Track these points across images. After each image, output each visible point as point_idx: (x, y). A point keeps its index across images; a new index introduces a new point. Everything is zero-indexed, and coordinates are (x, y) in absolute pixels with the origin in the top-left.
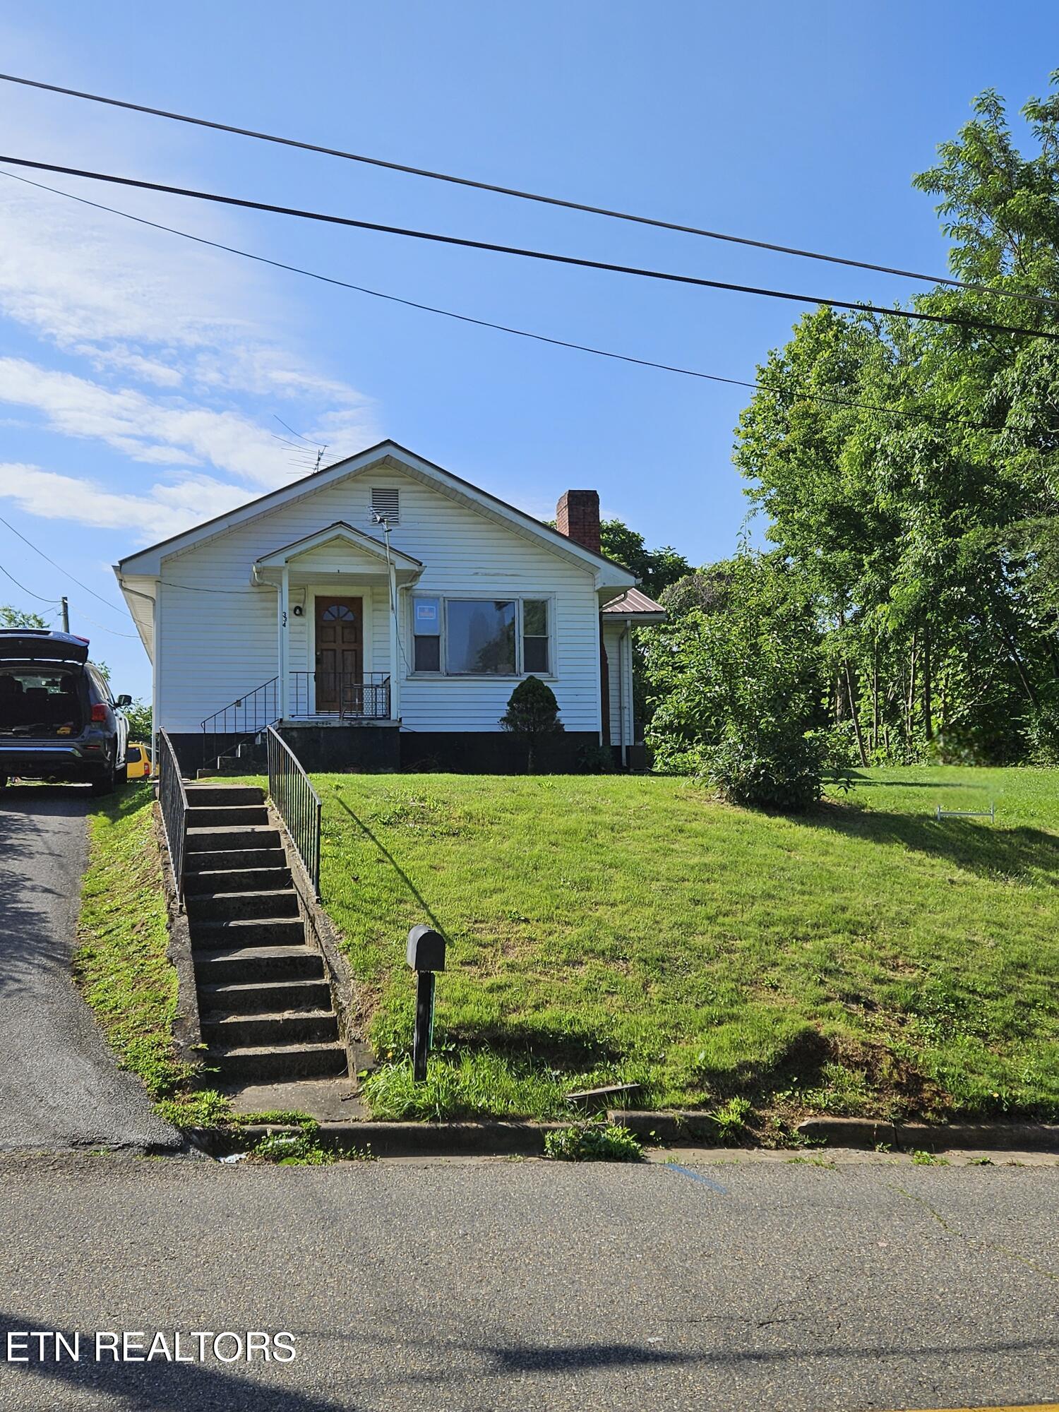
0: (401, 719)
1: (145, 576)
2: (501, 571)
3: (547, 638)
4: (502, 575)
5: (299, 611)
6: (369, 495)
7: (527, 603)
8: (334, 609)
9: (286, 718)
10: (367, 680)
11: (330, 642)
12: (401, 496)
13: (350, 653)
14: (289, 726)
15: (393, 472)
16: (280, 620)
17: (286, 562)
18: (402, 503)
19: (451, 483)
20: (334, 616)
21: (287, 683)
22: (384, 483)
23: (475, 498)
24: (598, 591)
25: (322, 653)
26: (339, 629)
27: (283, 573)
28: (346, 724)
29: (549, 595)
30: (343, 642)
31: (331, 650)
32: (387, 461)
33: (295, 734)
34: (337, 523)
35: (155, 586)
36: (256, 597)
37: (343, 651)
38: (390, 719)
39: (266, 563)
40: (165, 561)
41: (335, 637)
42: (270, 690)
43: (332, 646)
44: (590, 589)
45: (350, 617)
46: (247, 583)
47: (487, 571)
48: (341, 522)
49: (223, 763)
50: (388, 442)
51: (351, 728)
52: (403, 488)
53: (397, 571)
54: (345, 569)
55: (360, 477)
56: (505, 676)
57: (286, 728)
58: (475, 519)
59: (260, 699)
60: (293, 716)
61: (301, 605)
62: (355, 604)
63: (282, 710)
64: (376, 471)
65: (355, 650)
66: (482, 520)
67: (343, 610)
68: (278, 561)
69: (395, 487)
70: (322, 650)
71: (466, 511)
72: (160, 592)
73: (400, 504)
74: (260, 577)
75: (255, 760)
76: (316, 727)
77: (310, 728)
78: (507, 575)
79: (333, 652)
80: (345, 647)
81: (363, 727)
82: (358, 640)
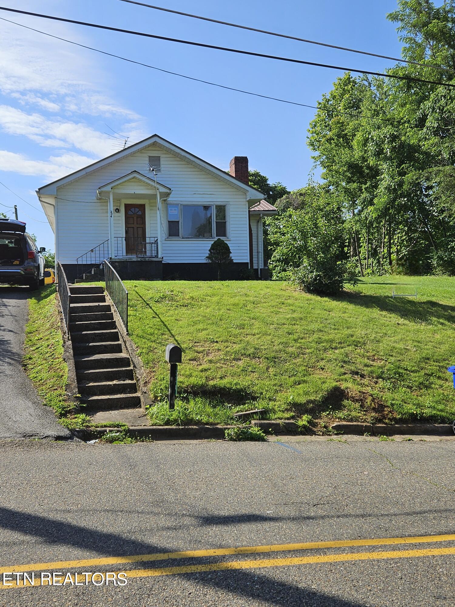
0: (163, 257)
1: (50, 195)
2: (205, 193)
3: (226, 222)
5: (118, 210)
6: (147, 159)
7: (217, 207)
8: (133, 209)
9: (113, 257)
10: (148, 240)
11: (131, 224)
12: (161, 159)
13: (140, 228)
14: (114, 261)
15: (158, 148)
16: (109, 214)
17: (112, 189)
18: (162, 162)
19: (183, 154)
20: (133, 212)
21: (113, 242)
22: (154, 154)
23: (194, 160)
24: (248, 201)
26: (135, 218)
27: (110, 193)
28: (139, 260)
29: (226, 203)
30: (137, 224)
31: (132, 227)
32: (155, 144)
33: (117, 264)
34: (134, 171)
35: (54, 200)
36: (99, 204)
37: (137, 228)
38: (158, 257)
39: (103, 189)
40: (59, 189)
41: (133, 222)
42: (106, 245)
43: (132, 226)
44: (244, 200)
45: (140, 213)
46: (95, 198)
47: (200, 192)
48: (135, 171)
49: (86, 276)
50: (155, 135)
51: (141, 261)
52: (162, 156)
53: (160, 193)
54: (138, 192)
55: (143, 151)
56: (207, 238)
57: (113, 262)
58: (194, 169)
59: (102, 249)
60: (116, 256)
61: (118, 208)
62: (142, 207)
63: (111, 254)
64: (150, 148)
65: (143, 228)
66: (196, 170)
67: (137, 210)
68: (108, 188)
69: (159, 155)
70: (128, 228)
71: (190, 166)
72: (57, 202)
73: (161, 163)
74: (100, 195)
75: (99, 275)
76: (126, 261)
77: (124, 261)
78: (208, 194)
79: (133, 228)
80: (138, 226)
81: (146, 261)
82: (144, 223)
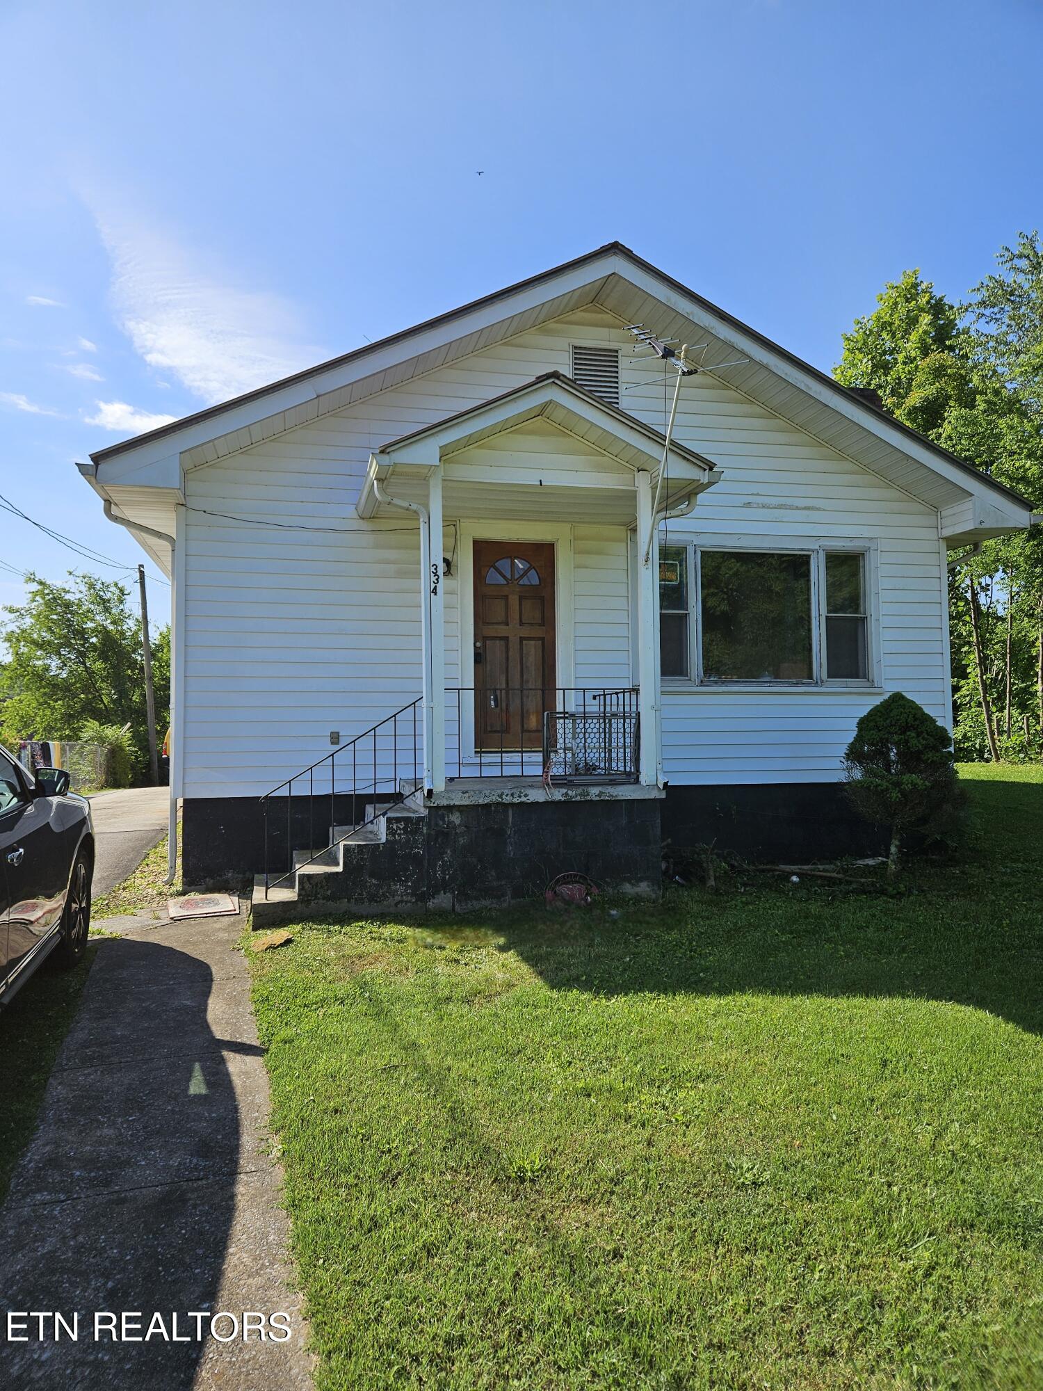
1: (152, 490)
2: (789, 501)
3: (864, 620)
4: (791, 507)
5: (445, 567)
6: (568, 358)
7: (831, 557)
8: (504, 564)
9: (440, 786)
11: (499, 623)
12: (623, 363)
13: (533, 642)
14: (445, 802)
15: (607, 318)
17: (441, 457)
18: (624, 376)
20: (504, 577)
21: (440, 713)
22: (596, 338)
24: (946, 538)
25: (484, 645)
26: (514, 600)
27: (432, 482)
28: (558, 795)
29: (866, 544)
30: (521, 623)
31: (501, 638)
32: (596, 297)
33: (456, 818)
34: (548, 376)
35: (174, 515)
36: (370, 538)
37: (522, 639)
38: (637, 781)
39: (401, 457)
40: (193, 467)
41: (507, 615)
42: (405, 728)
43: (502, 631)
44: (932, 534)
45: (533, 578)
46: (351, 512)
47: (766, 500)
48: (551, 376)
49: (307, 886)
50: (615, 248)
51: (566, 804)
52: (625, 349)
54: (555, 479)
55: (552, 325)
56: (796, 685)
57: (438, 807)
58: (746, 408)
59: (385, 743)
60: (452, 781)
61: (455, 556)
62: (542, 555)
63: (430, 768)
64: (579, 315)
65: (542, 639)
66: (757, 410)
67: (521, 565)
68: (426, 453)
69: (613, 346)
70: (485, 639)
72: (185, 525)
73: (619, 375)
74: (383, 490)
75: (372, 875)
76: (498, 803)
77: (487, 806)
78: (797, 508)
79: (503, 642)
80: (525, 632)
81: (592, 800)
82: (547, 620)
